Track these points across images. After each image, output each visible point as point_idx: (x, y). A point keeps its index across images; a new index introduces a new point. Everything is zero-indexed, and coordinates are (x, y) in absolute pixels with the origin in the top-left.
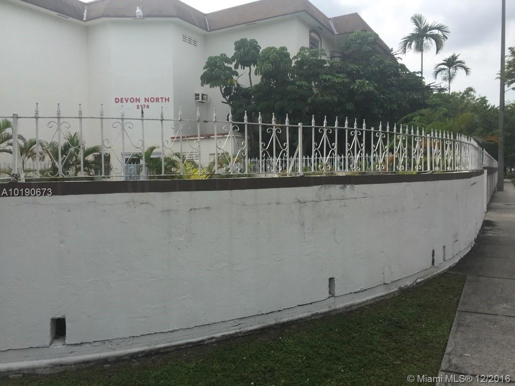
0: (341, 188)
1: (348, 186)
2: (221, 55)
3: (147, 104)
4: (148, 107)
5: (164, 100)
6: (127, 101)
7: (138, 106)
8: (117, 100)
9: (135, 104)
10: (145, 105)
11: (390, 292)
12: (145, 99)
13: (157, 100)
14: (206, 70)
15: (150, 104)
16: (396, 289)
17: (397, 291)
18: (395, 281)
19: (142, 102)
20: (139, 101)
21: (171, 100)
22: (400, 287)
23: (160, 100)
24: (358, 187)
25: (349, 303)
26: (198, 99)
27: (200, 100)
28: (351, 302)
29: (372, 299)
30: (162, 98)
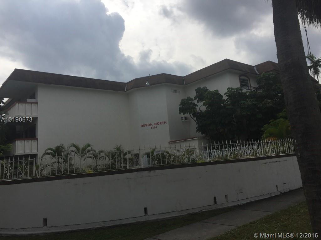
0: (148, 172)
1: (152, 171)
2: (188, 97)
3: (156, 126)
4: (156, 127)
5: (164, 123)
6: (146, 126)
7: (152, 127)
8: (142, 126)
9: (150, 127)
10: (155, 127)
11: (181, 215)
12: (155, 123)
13: (161, 123)
14: (181, 106)
15: (157, 126)
16: (186, 214)
17: (187, 215)
18: (184, 210)
19: (154, 125)
20: (152, 125)
21: (167, 122)
22: (189, 213)
23: (162, 123)
24: (157, 171)
25: (156, 218)
26: (183, 119)
27: (184, 120)
28: (158, 218)
29: (170, 217)
30: (163, 122)
